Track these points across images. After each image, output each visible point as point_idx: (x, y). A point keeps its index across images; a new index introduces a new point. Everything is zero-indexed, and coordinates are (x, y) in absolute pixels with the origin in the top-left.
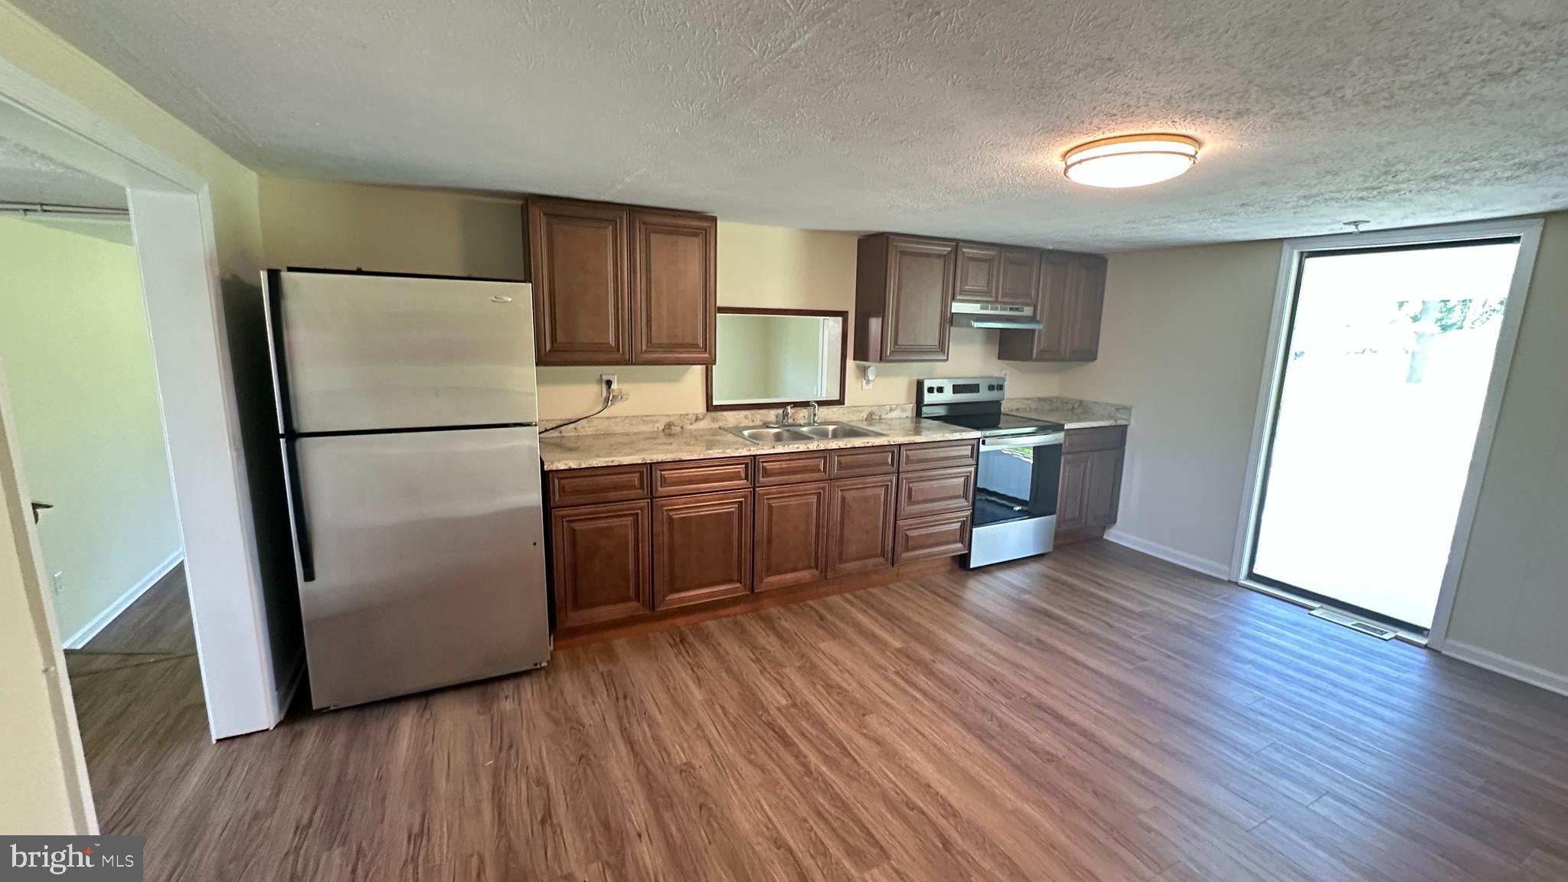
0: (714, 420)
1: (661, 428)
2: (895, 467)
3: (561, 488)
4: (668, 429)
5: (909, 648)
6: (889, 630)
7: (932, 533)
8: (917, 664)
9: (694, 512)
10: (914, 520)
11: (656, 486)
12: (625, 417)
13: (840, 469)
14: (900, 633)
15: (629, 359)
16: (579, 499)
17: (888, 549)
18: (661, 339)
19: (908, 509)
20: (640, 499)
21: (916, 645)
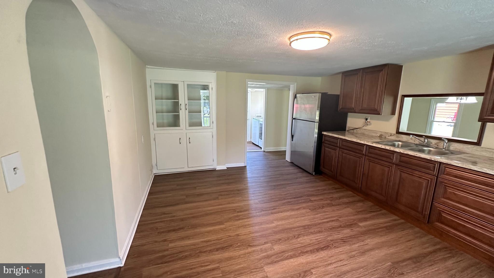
0: (397, 137)
1: (378, 136)
2: (435, 172)
3: (324, 139)
4: (381, 136)
5: (359, 226)
6: (373, 225)
7: (465, 226)
8: (347, 225)
9: (348, 156)
10: (446, 208)
11: (341, 145)
12: (369, 130)
13: (400, 161)
14: (373, 227)
15: (357, 111)
16: (326, 142)
17: (427, 213)
18: (365, 106)
19: (443, 199)
20: (337, 147)
21: (364, 229)
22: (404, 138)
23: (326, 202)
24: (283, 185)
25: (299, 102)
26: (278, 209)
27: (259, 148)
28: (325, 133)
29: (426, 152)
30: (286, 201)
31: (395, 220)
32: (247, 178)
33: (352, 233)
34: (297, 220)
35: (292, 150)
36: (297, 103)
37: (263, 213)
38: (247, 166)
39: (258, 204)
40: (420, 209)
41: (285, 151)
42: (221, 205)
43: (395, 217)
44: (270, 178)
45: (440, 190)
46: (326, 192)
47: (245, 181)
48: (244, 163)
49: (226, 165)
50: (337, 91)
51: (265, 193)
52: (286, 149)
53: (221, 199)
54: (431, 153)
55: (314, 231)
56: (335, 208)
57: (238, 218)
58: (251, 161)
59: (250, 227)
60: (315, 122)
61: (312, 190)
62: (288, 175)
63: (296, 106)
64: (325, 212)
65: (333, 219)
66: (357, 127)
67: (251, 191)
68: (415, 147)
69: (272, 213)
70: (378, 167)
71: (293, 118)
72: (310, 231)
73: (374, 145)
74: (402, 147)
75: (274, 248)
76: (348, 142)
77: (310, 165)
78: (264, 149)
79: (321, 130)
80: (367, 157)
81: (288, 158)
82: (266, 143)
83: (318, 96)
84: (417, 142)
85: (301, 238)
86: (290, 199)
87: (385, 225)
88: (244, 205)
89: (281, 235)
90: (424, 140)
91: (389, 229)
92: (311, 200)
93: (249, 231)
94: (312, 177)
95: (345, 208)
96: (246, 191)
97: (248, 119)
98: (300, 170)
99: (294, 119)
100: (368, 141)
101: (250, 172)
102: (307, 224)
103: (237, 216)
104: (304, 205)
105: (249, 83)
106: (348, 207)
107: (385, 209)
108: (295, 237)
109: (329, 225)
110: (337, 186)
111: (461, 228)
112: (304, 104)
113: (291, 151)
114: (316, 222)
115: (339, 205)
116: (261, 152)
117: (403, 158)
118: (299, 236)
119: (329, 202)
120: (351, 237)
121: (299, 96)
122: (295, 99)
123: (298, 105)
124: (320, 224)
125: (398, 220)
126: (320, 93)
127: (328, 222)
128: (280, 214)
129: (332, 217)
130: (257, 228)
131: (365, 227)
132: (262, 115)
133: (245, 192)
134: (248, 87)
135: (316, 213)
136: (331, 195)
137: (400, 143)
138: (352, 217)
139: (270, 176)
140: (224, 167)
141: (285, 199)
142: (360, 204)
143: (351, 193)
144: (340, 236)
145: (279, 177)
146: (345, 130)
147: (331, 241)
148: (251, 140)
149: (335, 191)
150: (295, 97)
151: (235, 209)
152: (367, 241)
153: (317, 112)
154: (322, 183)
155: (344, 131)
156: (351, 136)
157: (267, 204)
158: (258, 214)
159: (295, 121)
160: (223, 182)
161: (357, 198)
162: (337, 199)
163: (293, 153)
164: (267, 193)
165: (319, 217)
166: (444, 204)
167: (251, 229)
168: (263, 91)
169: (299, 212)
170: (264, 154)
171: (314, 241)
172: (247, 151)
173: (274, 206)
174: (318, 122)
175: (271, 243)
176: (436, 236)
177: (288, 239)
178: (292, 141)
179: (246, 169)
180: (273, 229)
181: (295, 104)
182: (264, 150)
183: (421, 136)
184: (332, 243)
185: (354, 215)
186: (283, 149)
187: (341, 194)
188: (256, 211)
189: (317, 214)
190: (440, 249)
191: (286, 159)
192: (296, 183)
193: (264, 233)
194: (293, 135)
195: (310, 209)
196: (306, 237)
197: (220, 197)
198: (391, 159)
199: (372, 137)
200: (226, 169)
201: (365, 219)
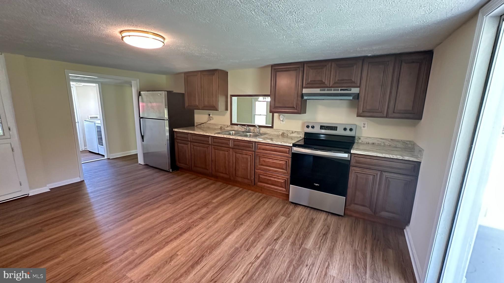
0: (232, 128)
2: (253, 149)
3: (176, 135)
4: (221, 128)
5: (214, 203)
6: (222, 198)
7: (270, 179)
8: (204, 206)
9: (198, 148)
10: (262, 172)
11: (191, 139)
12: (212, 124)
13: (234, 145)
14: (223, 200)
15: (200, 108)
16: (179, 138)
17: (253, 178)
18: (206, 103)
19: (259, 166)
20: (188, 141)
21: (216, 204)
22: (236, 128)
23: (185, 193)
24: (138, 189)
25: (145, 100)
26: (137, 213)
27: (100, 156)
28: (176, 130)
29: (249, 136)
30: (144, 204)
31: (237, 190)
32: (87, 194)
33: (208, 210)
34: (158, 217)
35: (144, 152)
36: (143, 102)
37: (117, 224)
38: (85, 180)
39: (109, 217)
40: (249, 177)
41: (137, 154)
42: (50, 236)
43: (237, 188)
44: (122, 186)
45: (257, 161)
46: (184, 184)
47: (86, 197)
48: (80, 177)
49: (47, 185)
50: (181, 90)
51: (116, 203)
52: (137, 152)
53: (48, 229)
54: (251, 136)
55: (176, 221)
56: (192, 195)
57: (82, 242)
58: (90, 173)
59: (101, 245)
60: (165, 120)
61: (171, 185)
62: (143, 177)
63: (142, 105)
64: (185, 201)
65: (192, 205)
66: (203, 122)
67: (95, 207)
68: (242, 133)
69: (129, 221)
70: (221, 152)
71: (140, 116)
72: (172, 222)
73: (216, 135)
74: (235, 134)
75: (136, 252)
76: (196, 135)
77: (165, 163)
78: (107, 157)
79: (171, 126)
80: (213, 146)
81: (141, 161)
82: (110, 149)
83: (164, 94)
84: (243, 130)
85: (164, 232)
86: (149, 200)
87: (230, 196)
88: (89, 225)
89: (142, 237)
90: (247, 128)
91: (233, 197)
92: (171, 195)
93: (101, 249)
94: (170, 174)
95: (202, 192)
96: (89, 208)
97: (77, 121)
98: (157, 170)
99: (142, 118)
100: (212, 133)
101: (91, 187)
102: (169, 217)
103: (81, 240)
104: (164, 202)
105: (70, 74)
106: (203, 191)
107: (230, 184)
108: (158, 232)
109: (189, 210)
110: (193, 176)
111: (270, 182)
112: (151, 103)
113: (144, 154)
114: (177, 213)
115: (196, 191)
116: (105, 160)
117: (235, 143)
118: (162, 230)
119: (187, 192)
120: (207, 213)
121: (144, 94)
122: (140, 97)
123: (144, 103)
124: (181, 213)
125: (238, 189)
126: (166, 91)
127: (188, 209)
128: (139, 218)
129: (191, 203)
130: (111, 242)
131: (217, 202)
132: (98, 116)
133: (87, 211)
134: (70, 80)
135: (176, 205)
136: (189, 186)
137: (234, 132)
138: (208, 198)
139: (121, 183)
140: (46, 189)
141: (142, 203)
142: (213, 186)
143: (205, 179)
144: (199, 216)
145: (133, 183)
146: (194, 125)
147: (192, 222)
148: (87, 148)
149: (192, 181)
150: (140, 94)
151: (75, 234)
152: (219, 212)
153: (165, 110)
154: (179, 178)
155: (193, 127)
156: (199, 130)
157: (121, 213)
158: (110, 227)
159: (142, 120)
160: (47, 208)
161: (211, 182)
162: (194, 187)
163: (146, 155)
164: (119, 202)
165: (179, 207)
166: (260, 169)
167: (104, 246)
168: (94, 86)
169: (160, 209)
170: (109, 161)
171: (177, 229)
172: (82, 162)
173: (130, 213)
174: (168, 120)
175: (132, 249)
176: (259, 192)
177: (151, 237)
178: (143, 141)
179: (85, 183)
180: (133, 235)
181: (141, 102)
182: (109, 158)
183: (244, 125)
184: (193, 224)
185: (209, 196)
186: (133, 152)
187: (198, 182)
188: (107, 226)
189: (178, 205)
190: (261, 200)
191: (139, 163)
192: (154, 183)
193: (121, 243)
194: (143, 135)
195: (170, 204)
196: (169, 229)
197: (46, 228)
198: (228, 144)
199: (215, 129)
200: (50, 190)
201: (217, 196)
